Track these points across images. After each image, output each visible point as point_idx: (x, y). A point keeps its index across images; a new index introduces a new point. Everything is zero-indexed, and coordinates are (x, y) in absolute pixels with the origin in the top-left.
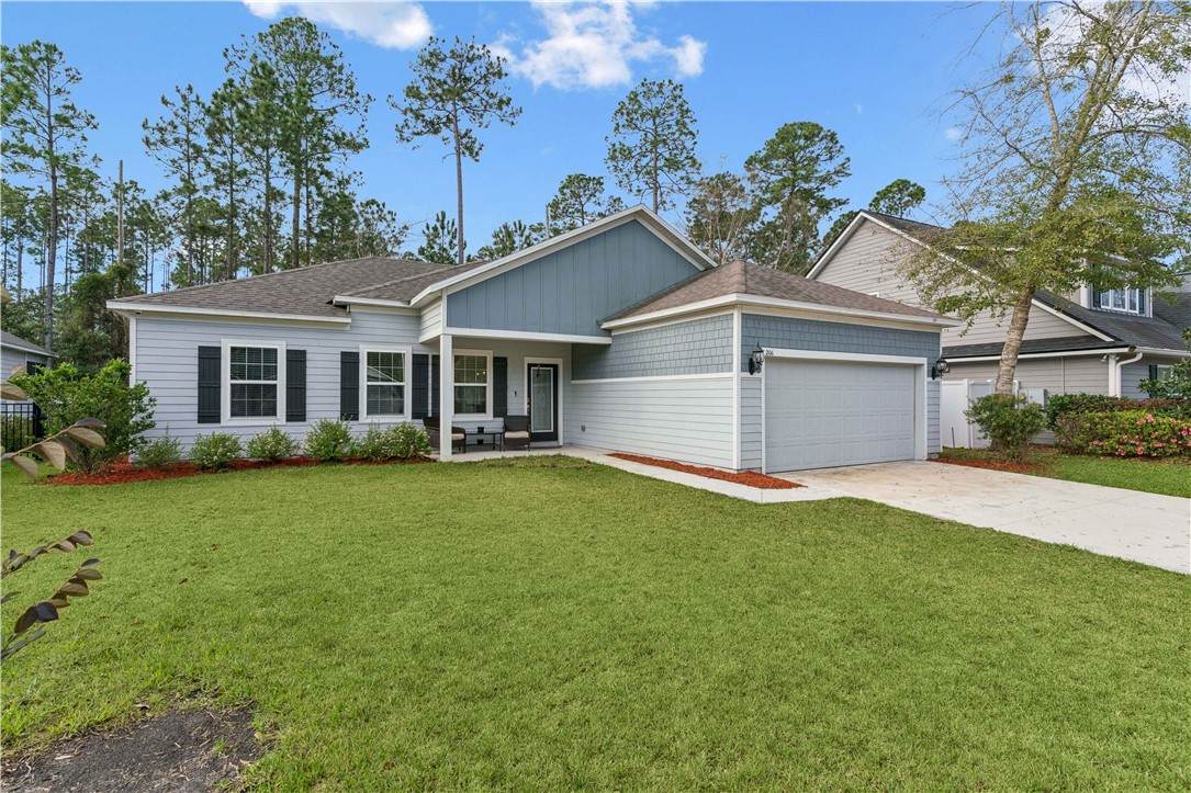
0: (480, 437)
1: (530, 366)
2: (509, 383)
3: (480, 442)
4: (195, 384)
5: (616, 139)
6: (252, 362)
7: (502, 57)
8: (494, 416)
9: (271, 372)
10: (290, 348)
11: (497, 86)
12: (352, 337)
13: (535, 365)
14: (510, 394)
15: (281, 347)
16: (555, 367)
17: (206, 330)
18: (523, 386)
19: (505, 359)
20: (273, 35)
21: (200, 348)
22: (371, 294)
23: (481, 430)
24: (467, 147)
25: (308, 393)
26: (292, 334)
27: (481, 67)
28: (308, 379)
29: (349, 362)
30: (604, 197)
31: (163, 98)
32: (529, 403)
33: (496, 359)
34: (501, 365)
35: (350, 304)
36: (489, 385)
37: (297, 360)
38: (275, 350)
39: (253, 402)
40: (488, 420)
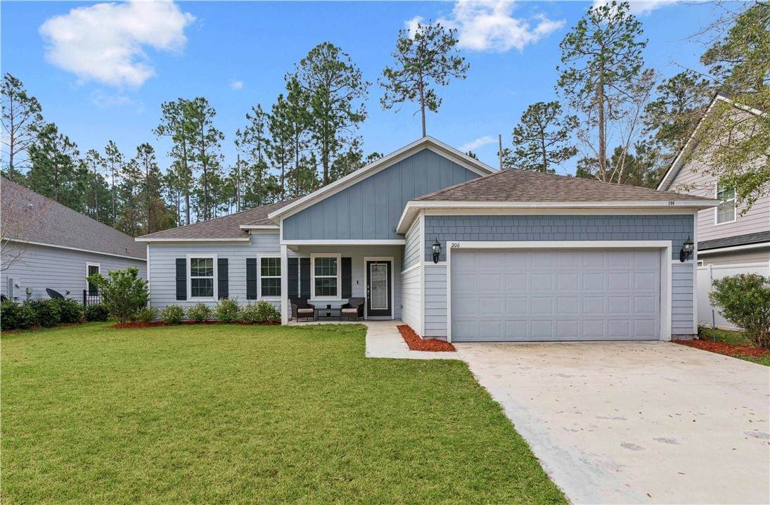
0: (329, 312)
1: (369, 263)
2: (353, 275)
3: (329, 315)
4: (175, 279)
5: (566, 67)
6: (201, 266)
7: (453, 29)
8: (342, 298)
9: (210, 272)
10: (219, 257)
11: (451, 53)
12: (253, 249)
13: (374, 262)
14: (354, 282)
15: (215, 257)
16: (389, 263)
17: (179, 250)
18: (363, 276)
19: (350, 259)
20: (310, 59)
21: (177, 260)
22: (262, 223)
23: (329, 307)
24: (431, 103)
25: (230, 283)
26: (220, 249)
27: (439, 41)
28: (229, 275)
29: (251, 263)
30: (560, 118)
31: (247, 115)
32: (369, 289)
33: (343, 259)
34: (347, 263)
35: (251, 229)
36: (339, 277)
37: (223, 264)
38: (212, 259)
39: (202, 288)
40: (337, 300)
